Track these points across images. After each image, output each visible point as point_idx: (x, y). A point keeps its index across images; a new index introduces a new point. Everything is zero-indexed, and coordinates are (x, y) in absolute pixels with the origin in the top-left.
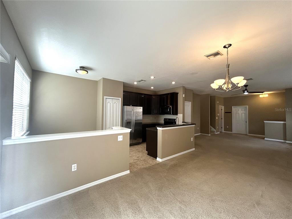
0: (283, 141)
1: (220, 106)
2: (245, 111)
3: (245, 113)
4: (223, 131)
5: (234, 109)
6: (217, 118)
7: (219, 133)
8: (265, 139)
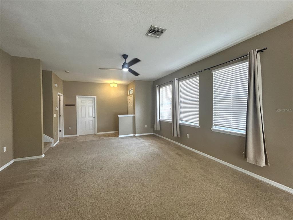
0: (132, 135)
1: (59, 93)
2: (92, 103)
3: (92, 106)
4: (63, 136)
5: (79, 100)
6: (55, 115)
7: (58, 142)
8: (120, 136)
